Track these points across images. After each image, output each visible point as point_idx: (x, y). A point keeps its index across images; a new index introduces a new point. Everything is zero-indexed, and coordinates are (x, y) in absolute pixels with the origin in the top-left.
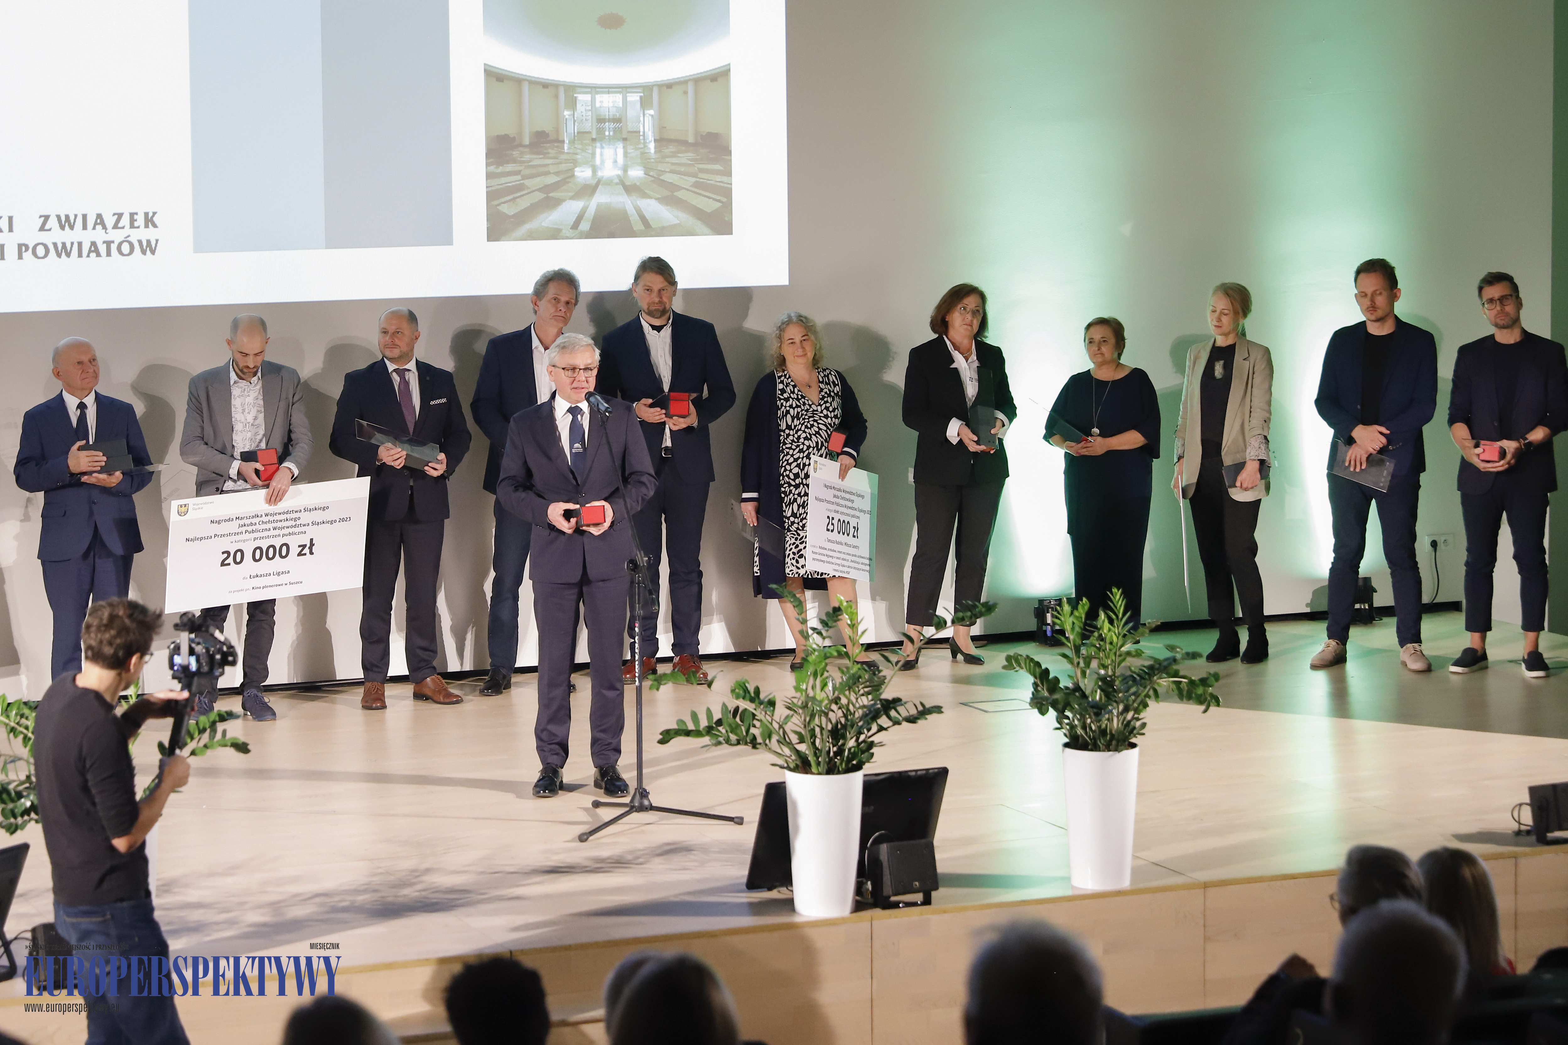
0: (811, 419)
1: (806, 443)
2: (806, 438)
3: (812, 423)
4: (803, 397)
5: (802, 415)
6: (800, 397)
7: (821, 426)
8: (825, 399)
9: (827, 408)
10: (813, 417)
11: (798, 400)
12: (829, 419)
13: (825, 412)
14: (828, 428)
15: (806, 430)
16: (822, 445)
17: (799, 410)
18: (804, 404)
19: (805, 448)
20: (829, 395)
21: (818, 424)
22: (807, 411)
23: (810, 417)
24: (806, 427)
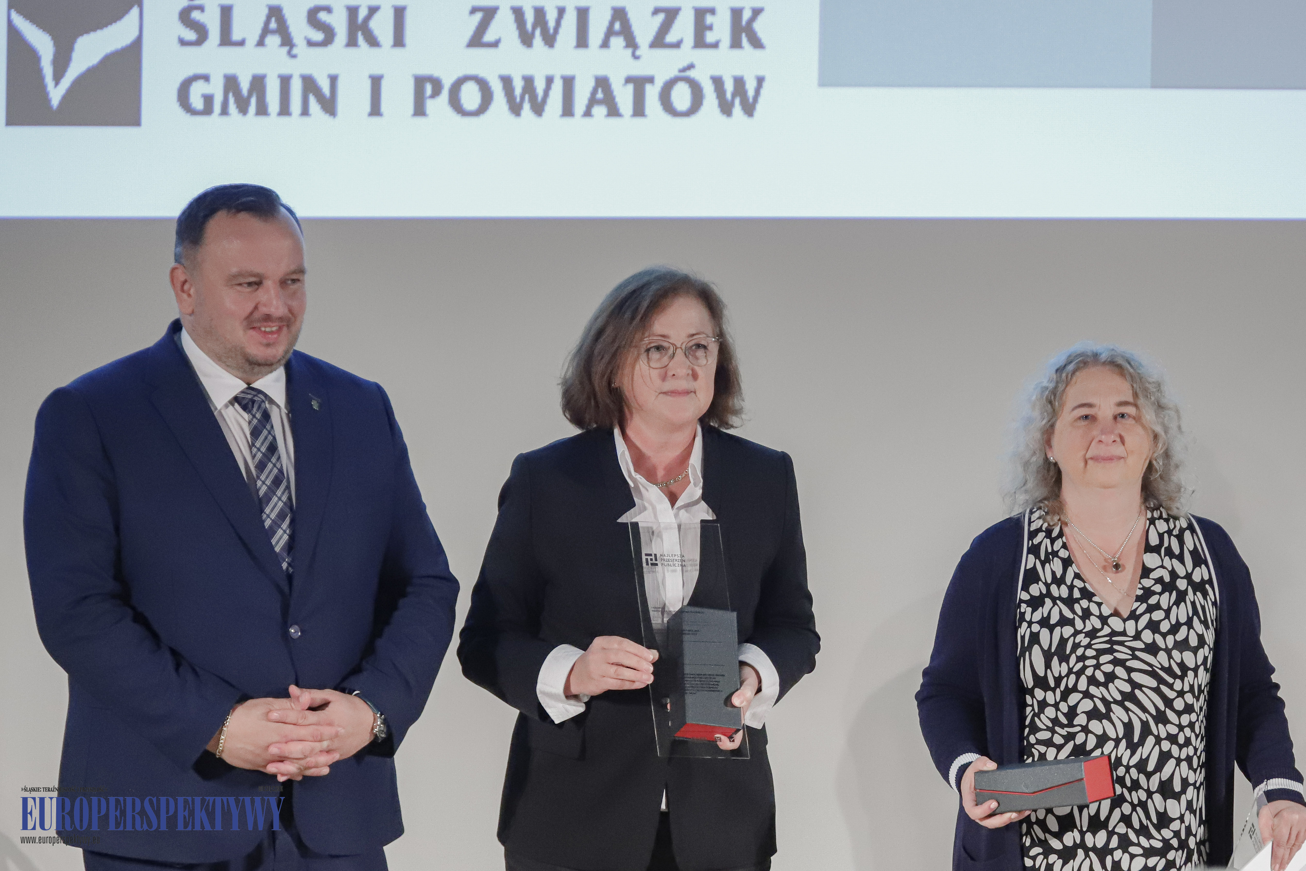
0: (1104, 659)
1: (1096, 726)
2: (1093, 714)
3: (1108, 668)
4: (1087, 595)
5: (1076, 646)
6: (1077, 594)
7: (1136, 676)
8: (1153, 600)
9: (1153, 626)
10: (1110, 651)
11: (1070, 602)
12: (1162, 656)
13: (1147, 636)
14: (1161, 681)
15: (1093, 690)
16: (1146, 730)
17: (1068, 631)
18: (1087, 614)
19: (1092, 742)
20: (1168, 587)
21: (1130, 670)
22: (1092, 634)
23: (1100, 652)
24: (1092, 681)
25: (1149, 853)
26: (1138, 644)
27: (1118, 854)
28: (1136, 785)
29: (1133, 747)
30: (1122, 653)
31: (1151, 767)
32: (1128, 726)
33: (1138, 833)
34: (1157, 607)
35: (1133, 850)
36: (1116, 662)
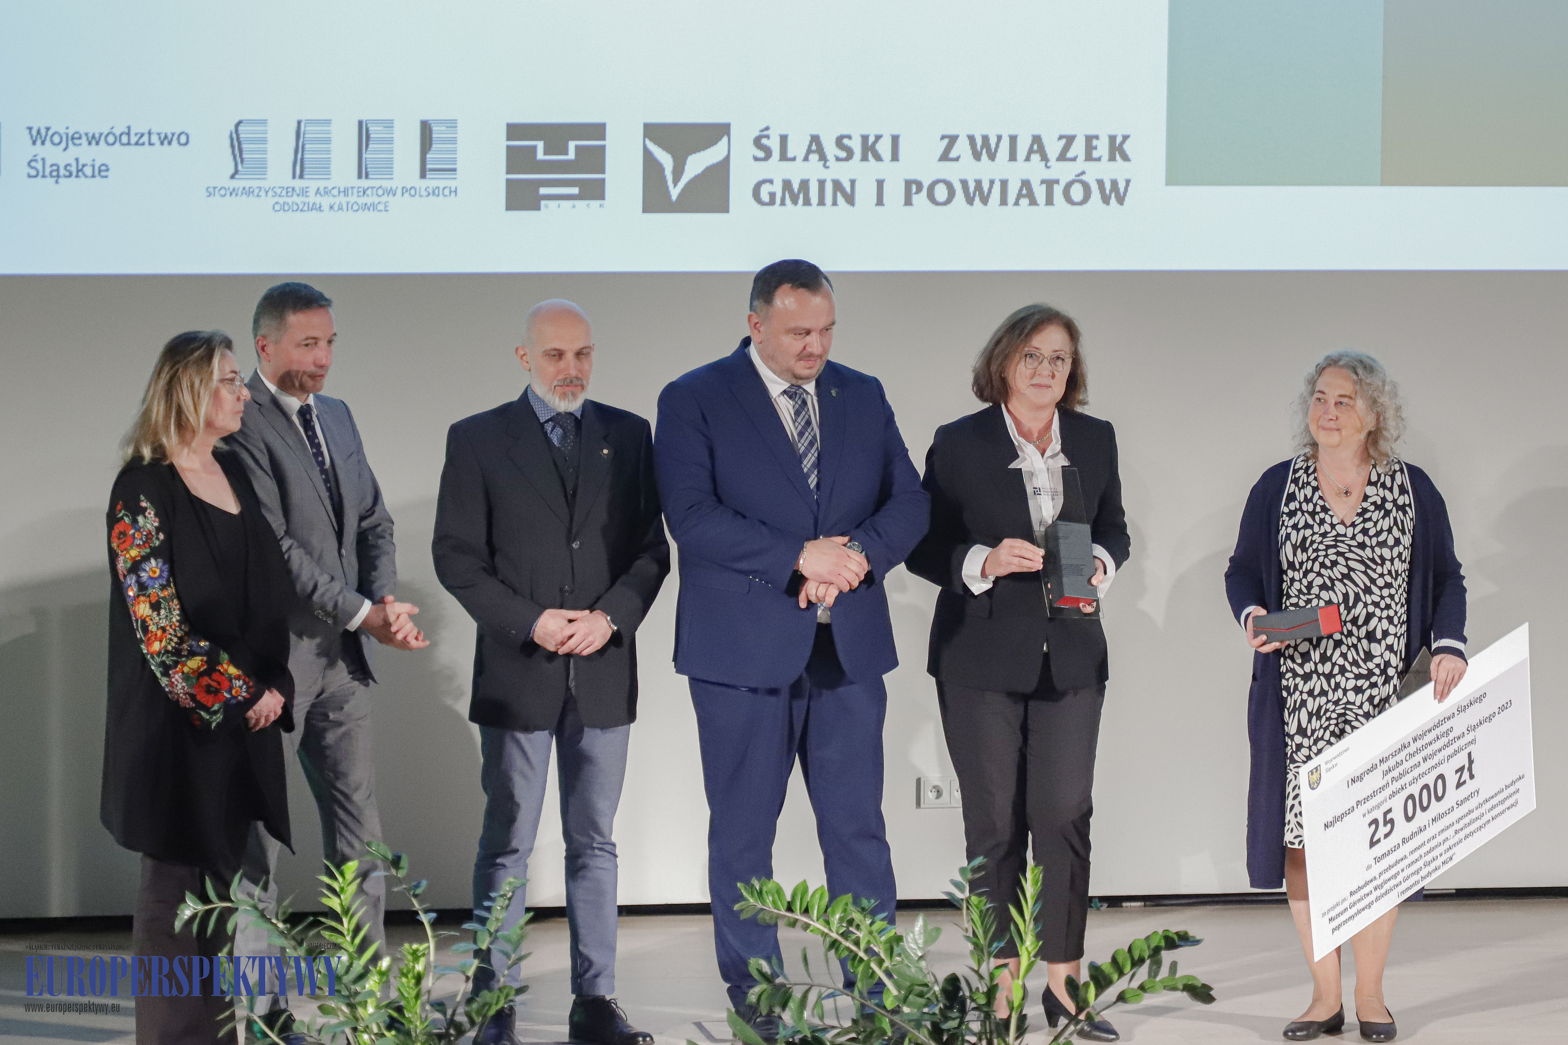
0: (1331, 551)
1: (1325, 595)
2: (1323, 587)
3: (1334, 557)
4: (1325, 509)
5: (1313, 542)
7: (1351, 563)
9: (1365, 532)
10: (1335, 546)
11: (1313, 514)
13: (1360, 538)
14: (1367, 566)
15: (1323, 571)
16: (1357, 598)
20: (1379, 507)
21: (1347, 559)
22: (1324, 535)
23: (1328, 547)
24: (1323, 565)
25: (1358, 677)
26: (1354, 543)
27: (1338, 678)
28: (1350, 634)
29: (1349, 609)
30: (1343, 548)
31: (1360, 622)
32: (1346, 596)
33: (1351, 664)
34: (1370, 519)
35: (1348, 675)
36: (1338, 554)
